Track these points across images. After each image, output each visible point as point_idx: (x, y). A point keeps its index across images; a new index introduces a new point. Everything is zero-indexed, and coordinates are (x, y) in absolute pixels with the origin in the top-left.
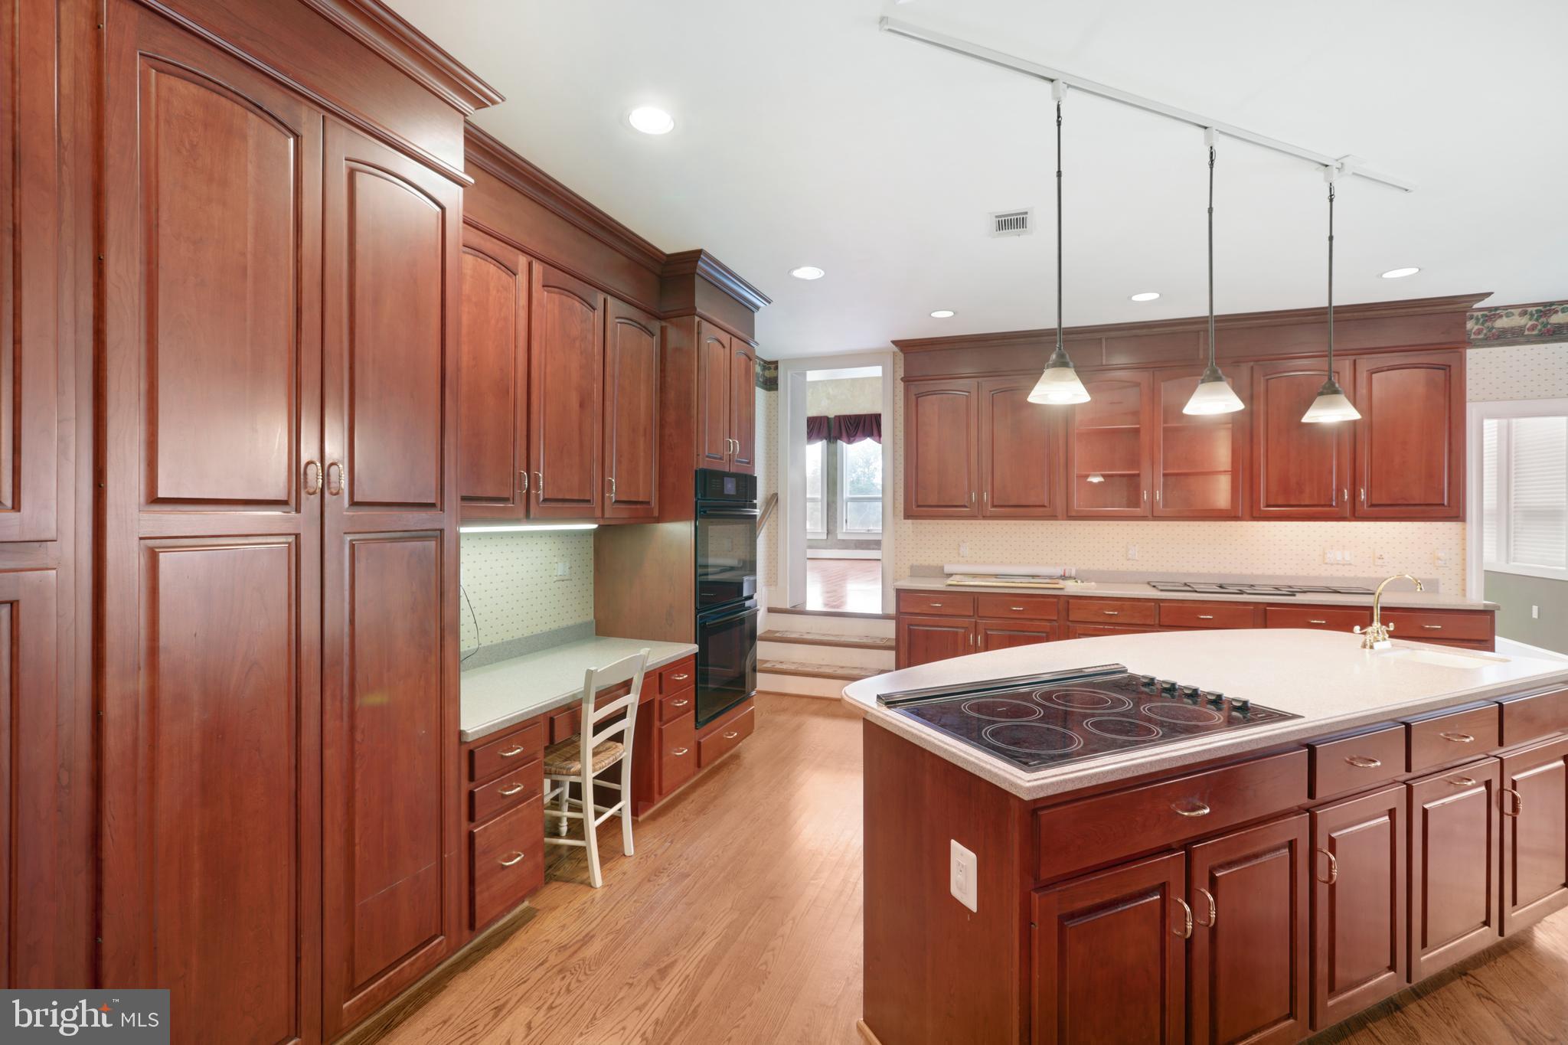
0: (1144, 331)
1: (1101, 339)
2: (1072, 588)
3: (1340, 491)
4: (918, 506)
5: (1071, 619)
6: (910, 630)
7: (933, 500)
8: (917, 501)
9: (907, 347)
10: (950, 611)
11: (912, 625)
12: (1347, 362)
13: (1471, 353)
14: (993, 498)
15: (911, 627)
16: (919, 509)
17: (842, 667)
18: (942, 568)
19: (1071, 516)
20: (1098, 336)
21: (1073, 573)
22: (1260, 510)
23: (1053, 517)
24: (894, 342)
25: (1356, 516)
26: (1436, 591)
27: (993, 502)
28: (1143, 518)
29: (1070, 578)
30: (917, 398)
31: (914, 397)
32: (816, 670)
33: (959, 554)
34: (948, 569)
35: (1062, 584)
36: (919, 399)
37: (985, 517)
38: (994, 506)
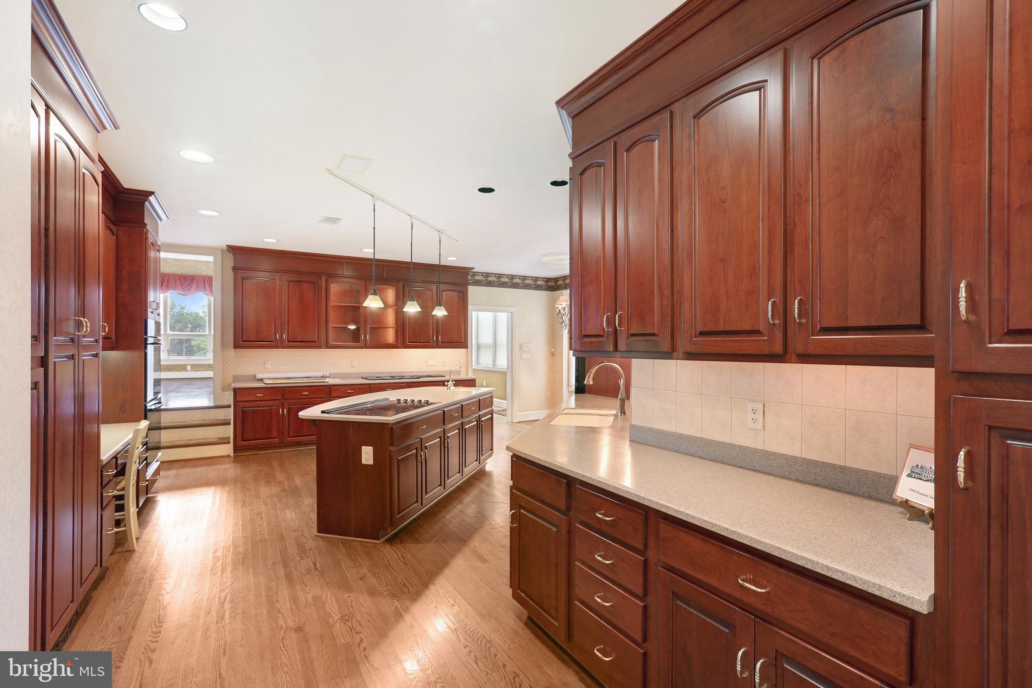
0: (362, 262)
1: (343, 262)
2: (331, 381)
3: (433, 337)
4: (243, 341)
5: (332, 396)
6: (243, 411)
7: (253, 338)
8: (242, 338)
9: (235, 250)
10: (267, 398)
11: (244, 408)
12: (435, 286)
13: (470, 287)
14: (288, 337)
15: (244, 409)
16: (244, 343)
17: (191, 440)
18: (255, 376)
19: (328, 347)
20: (341, 260)
21: (328, 375)
22: (406, 343)
23: (320, 347)
24: (227, 246)
25: (438, 347)
26: (460, 374)
27: (288, 339)
28: (361, 347)
29: (326, 377)
30: (243, 280)
31: (241, 280)
32: (173, 444)
33: (264, 368)
34: (259, 376)
35: (327, 380)
36: (244, 281)
37: (283, 347)
38: (288, 341)
